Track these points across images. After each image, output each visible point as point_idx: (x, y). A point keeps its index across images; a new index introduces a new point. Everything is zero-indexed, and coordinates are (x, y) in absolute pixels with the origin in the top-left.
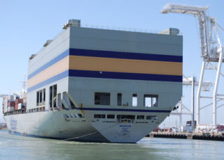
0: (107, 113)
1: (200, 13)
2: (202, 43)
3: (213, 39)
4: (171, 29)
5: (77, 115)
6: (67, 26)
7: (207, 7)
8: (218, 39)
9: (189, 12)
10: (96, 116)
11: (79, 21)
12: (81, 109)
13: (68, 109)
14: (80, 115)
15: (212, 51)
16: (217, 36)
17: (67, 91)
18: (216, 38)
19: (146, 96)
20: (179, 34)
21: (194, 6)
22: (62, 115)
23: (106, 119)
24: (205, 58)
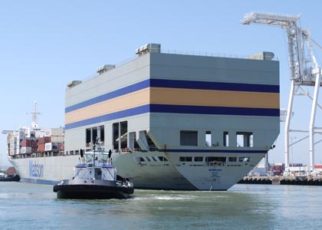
0: (193, 155)
1: (290, 23)
2: (293, 62)
3: (306, 57)
4: (265, 54)
5: (156, 158)
6: (144, 51)
7: (298, 16)
8: (314, 58)
9: (276, 23)
10: (182, 159)
11: (159, 46)
12: (165, 151)
13: (145, 151)
14: (161, 158)
15: (306, 72)
16: (312, 53)
17: (148, 130)
18: (309, 55)
19: (239, 133)
20: (274, 59)
21: (283, 15)
22: (134, 158)
23: (193, 162)
24: (296, 81)
